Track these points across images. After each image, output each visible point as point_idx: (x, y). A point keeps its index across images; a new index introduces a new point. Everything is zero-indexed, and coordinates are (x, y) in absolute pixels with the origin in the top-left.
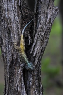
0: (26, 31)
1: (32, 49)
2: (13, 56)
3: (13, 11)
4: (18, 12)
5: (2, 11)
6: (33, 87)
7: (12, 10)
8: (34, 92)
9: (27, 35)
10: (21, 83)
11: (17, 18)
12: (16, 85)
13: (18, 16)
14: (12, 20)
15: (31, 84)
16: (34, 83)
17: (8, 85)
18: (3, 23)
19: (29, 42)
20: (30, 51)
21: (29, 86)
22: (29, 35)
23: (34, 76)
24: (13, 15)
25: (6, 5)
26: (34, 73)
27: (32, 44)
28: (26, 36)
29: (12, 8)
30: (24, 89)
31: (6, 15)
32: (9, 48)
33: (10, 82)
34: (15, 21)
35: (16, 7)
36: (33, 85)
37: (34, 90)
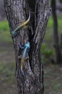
0: (29, 25)
1: (34, 38)
2: (21, 43)
3: (20, 12)
4: (24, 13)
5: (13, 12)
6: (36, 65)
7: (19, 11)
8: (36, 69)
9: (30, 28)
10: (28, 63)
11: (23, 17)
12: (24, 64)
13: (24, 15)
14: (20, 18)
15: (34, 63)
16: (36, 62)
17: (18, 65)
18: (13, 20)
19: (32, 34)
20: (33, 40)
21: (33, 65)
22: (32, 28)
23: (36, 57)
24: (20, 14)
25: (15, 8)
26: (36, 55)
27: (34, 35)
28: (30, 29)
29: (19, 9)
30: (30, 67)
31: (15, 15)
32: (18, 39)
33: (19, 62)
34: (22, 19)
35: (22, 9)
36: (35, 64)
37: (37, 67)
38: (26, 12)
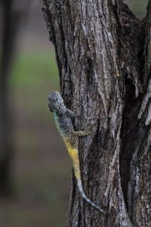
0: (130, 64)
1: (143, 107)
2: (99, 123)
3: (100, 17)
4: (110, 21)
5: (75, 17)
6: (142, 198)
7: (97, 15)
8: (143, 210)
9: (131, 74)
10: (117, 190)
11: (109, 34)
12: (106, 194)
13: (111, 29)
14: (98, 39)
15: (137, 191)
16: (143, 188)
18: (76, 45)
19: (137, 92)
20: (138, 112)
21: (132, 196)
22: (135, 74)
23: (144, 171)
24: (98, 26)
25: (84, 4)
26: (143, 164)
27: (142, 96)
28: (129, 77)
29: (98, 9)
30: (123, 204)
31: (84, 28)
32: (88, 106)
34: (104, 40)
35: (106, 7)
36: (140, 194)
37: (144, 204)
38: (117, 19)
